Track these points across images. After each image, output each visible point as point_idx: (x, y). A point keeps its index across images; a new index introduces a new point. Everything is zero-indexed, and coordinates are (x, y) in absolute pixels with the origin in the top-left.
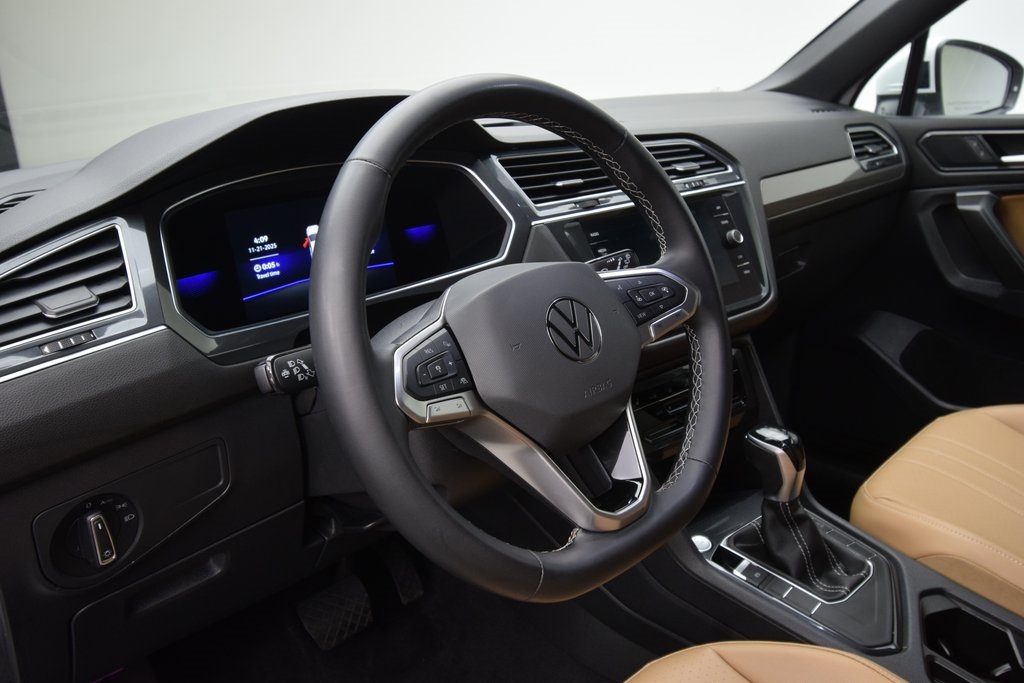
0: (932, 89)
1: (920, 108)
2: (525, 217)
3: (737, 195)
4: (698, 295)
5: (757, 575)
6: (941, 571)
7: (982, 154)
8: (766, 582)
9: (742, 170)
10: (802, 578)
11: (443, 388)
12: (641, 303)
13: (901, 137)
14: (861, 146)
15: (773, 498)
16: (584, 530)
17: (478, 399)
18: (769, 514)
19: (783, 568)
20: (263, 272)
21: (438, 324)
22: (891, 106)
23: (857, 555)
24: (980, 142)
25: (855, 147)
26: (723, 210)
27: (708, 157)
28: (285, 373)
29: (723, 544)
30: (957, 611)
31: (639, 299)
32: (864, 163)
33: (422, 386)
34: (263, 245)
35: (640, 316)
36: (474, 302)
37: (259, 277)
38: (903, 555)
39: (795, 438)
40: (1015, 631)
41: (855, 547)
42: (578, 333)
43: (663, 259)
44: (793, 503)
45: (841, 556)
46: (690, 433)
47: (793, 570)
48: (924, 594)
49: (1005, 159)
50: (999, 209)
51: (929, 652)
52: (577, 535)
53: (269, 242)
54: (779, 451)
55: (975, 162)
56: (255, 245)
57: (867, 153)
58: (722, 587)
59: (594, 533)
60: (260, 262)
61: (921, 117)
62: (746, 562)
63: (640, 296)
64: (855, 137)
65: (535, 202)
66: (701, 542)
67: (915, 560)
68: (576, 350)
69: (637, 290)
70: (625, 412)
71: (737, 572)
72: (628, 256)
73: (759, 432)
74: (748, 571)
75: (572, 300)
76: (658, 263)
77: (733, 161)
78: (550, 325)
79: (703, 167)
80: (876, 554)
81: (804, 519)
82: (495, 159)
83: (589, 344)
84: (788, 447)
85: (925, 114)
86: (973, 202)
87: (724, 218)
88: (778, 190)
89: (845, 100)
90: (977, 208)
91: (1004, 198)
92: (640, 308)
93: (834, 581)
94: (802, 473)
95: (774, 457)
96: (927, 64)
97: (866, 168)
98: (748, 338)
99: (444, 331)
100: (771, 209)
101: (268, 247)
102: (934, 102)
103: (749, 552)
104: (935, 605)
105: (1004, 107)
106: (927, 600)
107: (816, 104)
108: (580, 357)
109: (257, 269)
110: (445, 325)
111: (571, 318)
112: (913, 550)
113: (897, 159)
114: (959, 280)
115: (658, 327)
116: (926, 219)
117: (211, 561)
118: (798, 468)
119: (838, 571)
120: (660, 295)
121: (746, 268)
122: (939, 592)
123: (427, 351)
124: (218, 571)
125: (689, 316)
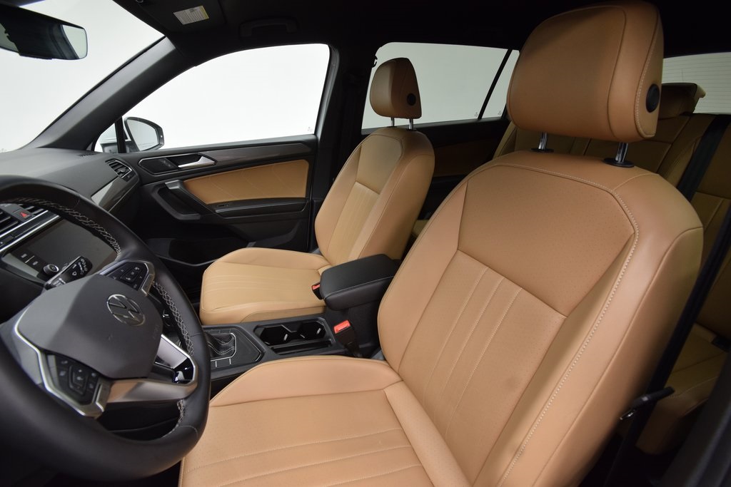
1: (127, 148)
7: (169, 165)
12: (130, 281)
13: (129, 163)
14: (117, 170)
16: (185, 398)
23: (225, 334)
24: (166, 161)
30: (265, 329)
31: (129, 279)
32: (123, 177)
33: (84, 395)
35: (135, 287)
38: (237, 324)
40: (283, 324)
41: (221, 332)
43: (122, 253)
45: (221, 338)
48: (254, 331)
49: (180, 166)
50: (185, 186)
51: (271, 347)
52: (183, 403)
55: (170, 170)
57: (121, 172)
59: (190, 396)
61: (129, 154)
63: (128, 277)
64: (112, 166)
67: (241, 323)
69: (124, 275)
72: (83, 260)
76: (119, 257)
80: (231, 329)
85: (130, 151)
86: (174, 185)
89: (89, 148)
90: (177, 187)
91: (185, 181)
93: (226, 348)
97: (126, 177)
99: (52, 357)
102: (133, 145)
104: (260, 331)
105: (160, 145)
106: (256, 331)
110: (47, 353)
113: (132, 173)
114: (181, 217)
115: (145, 289)
116: (156, 196)
119: (224, 344)
120: (136, 272)
122: (257, 327)
125: (154, 276)
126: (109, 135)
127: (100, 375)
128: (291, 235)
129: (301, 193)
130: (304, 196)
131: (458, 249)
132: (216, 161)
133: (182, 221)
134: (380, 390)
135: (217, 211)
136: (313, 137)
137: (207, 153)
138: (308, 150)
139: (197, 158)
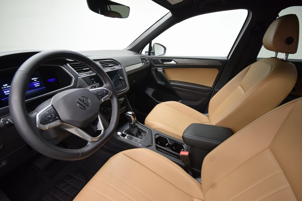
0: (153, 51)
1: (151, 54)
2: (76, 76)
3: (121, 70)
4: (112, 92)
5: (129, 137)
6: (158, 130)
8: (131, 138)
9: (122, 66)
10: (137, 136)
11: (51, 121)
12: (100, 95)
13: (149, 59)
14: (143, 61)
15: (131, 124)
16: (90, 142)
17: (62, 121)
18: (131, 126)
19: (133, 135)
20: (7, 93)
21: (50, 105)
22: (147, 53)
24: (160, 60)
25: (142, 61)
26: (119, 73)
27: (115, 63)
28: (7, 122)
29: (123, 133)
30: (160, 136)
32: (143, 64)
33: (45, 121)
34: (6, 86)
36: (59, 100)
37: (6, 94)
38: (152, 129)
39: (134, 113)
40: (168, 138)
41: (145, 129)
42: (85, 104)
43: (104, 85)
44: (134, 124)
45: (143, 131)
46: (112, 118)
47: (135, 135)
49: (164, 63)
50: (164, 71)
51: (156, 144)
52: (89, 143)
53: (8, 86)
54: (131, 116)
55: (160, 64)
56: (4, 87)
58: (123, 141)
59: (93, 142)
60: (6, 91)
61: (152, 56)
62: (127, 135)
63: (100, 93)
64: (141, 59)
65: (79, 73)
66: (119, 133)
67: (154, 129)
68: (85, 107)
69: (99, 92)
70: (98, 117)
71: (126, 137)
72: (98, 84)
73: (127, 113)
74: (128, 137)
75: (83, 97)
76: (103, 86)
77: (120, 64)
78: (78, 103)
79: (114, 65)
80: (148, 130)
81: (136, 126)
82: (68, 65)
83: (88, 105)
84: (132, 115)
86: (160, 70)
87: (119, 75)
88: (129, 69)
89: (140, 52)
90: (160, 71)
91: (164, 69)
92: (100, 96)
93: (142, 136)
94: (135, 119)
95: (130, 117)
96: (152, 47)
97: (144, 64)
98: (125, 96)
99: (52, 107)
100: (127, 72)
101: (8, 87)
102: (154, 53)
103: (128, 133)
104: (157, 136)
105: (164, 54)
106: (156, 136)
107: (135, 53)
108: (86, 108)
109: (5, 92)
110: (52, 105)
111: (83, 101)
112: (154, 128)
113: (148, 63)
114: (159, 82)
115: (104, 99)
116: (153, 72)
117: (2, 162)
118: (134, 118)
119: (142, 134)
120: (104, 93)
121: (124, 83)
122: (157, 134)
123: (46, 113)
124: (4, 164)
125: (110, 96)
126: (147, 48)
127: (59, 118)
128: (199, 103)
129: (211, 85)
130: (211, 87)
131: (269, 147)
132: (177, 63)
133: (159, 84)
134: (192, 197)
135: (171, 83)
136: (226, 58)
137: (175, 59)
138: (220, 64)
139: (171, 61)
